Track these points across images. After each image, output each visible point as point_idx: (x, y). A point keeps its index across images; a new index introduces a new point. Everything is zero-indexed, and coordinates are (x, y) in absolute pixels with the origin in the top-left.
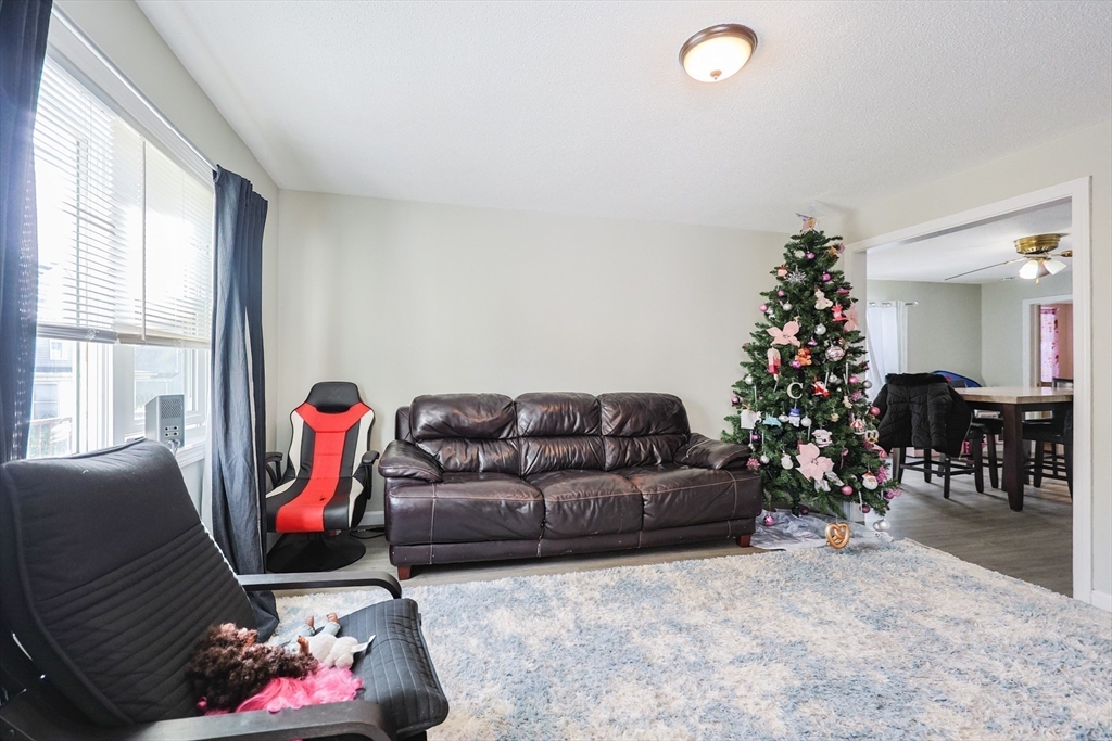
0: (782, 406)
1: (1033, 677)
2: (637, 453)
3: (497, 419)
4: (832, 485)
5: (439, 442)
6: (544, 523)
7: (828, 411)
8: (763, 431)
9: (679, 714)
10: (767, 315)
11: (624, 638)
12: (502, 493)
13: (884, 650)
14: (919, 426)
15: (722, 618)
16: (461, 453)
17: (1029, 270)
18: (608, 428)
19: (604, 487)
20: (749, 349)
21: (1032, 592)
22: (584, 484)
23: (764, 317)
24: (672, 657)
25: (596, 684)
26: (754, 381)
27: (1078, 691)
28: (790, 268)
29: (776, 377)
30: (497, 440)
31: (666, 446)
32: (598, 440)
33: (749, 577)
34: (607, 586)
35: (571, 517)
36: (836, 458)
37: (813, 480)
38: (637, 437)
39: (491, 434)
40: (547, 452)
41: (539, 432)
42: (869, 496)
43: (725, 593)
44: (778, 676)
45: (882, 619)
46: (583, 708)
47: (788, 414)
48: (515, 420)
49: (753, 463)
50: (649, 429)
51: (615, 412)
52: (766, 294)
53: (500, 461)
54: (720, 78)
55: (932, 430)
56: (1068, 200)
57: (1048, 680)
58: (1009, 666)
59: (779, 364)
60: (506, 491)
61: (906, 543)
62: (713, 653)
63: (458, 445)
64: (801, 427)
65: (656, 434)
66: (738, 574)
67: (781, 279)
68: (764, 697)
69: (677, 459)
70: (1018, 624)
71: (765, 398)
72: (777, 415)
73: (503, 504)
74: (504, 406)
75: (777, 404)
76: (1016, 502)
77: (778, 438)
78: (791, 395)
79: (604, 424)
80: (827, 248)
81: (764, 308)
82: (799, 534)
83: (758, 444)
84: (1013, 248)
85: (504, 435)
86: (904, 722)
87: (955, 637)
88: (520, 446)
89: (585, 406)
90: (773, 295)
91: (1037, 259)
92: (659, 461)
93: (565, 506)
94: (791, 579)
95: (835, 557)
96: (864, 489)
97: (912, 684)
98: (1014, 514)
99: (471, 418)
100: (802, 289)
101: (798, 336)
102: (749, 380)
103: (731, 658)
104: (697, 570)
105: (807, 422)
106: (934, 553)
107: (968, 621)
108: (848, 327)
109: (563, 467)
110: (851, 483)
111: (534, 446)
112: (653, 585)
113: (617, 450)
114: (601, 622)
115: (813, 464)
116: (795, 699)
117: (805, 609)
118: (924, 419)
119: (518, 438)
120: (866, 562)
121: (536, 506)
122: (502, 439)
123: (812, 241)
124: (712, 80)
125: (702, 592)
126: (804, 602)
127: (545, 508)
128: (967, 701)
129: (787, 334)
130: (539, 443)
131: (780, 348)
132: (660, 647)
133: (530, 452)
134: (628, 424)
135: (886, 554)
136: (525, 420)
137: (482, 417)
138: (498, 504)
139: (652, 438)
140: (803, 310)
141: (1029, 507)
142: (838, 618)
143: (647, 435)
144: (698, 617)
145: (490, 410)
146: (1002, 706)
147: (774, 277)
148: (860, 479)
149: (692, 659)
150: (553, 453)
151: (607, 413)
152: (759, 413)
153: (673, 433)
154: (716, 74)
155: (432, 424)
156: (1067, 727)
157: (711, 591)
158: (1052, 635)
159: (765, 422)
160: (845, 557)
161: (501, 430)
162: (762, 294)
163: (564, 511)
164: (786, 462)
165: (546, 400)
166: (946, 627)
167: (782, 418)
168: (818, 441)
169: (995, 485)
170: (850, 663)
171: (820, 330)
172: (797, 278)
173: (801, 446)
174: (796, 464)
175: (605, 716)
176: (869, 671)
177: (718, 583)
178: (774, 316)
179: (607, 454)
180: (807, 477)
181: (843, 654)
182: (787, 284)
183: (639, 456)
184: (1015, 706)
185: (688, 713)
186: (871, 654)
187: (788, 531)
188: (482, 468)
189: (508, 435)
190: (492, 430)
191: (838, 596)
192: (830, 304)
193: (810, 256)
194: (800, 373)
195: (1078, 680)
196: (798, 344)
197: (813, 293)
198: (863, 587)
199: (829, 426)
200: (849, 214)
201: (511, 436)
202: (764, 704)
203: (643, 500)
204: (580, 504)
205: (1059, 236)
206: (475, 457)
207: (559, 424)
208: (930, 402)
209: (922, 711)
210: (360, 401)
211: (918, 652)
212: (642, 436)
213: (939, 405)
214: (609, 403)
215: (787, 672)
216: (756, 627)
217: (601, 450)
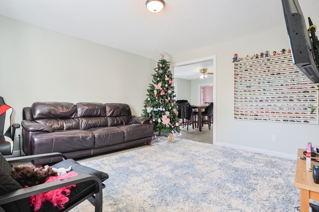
0: (158, 106)
1: (211, 157)
2: (118, 121)
3: (70, 111)
4: (170, 126)
5: (46, 120)
6: (94, 143)
7: (168, 107)
8: (153, 113)
9: (149, 179)
10: (153, 81)
11: (128, 169)
12: (79, 134)
13: (186, 159)
14: (183, 113)
15: (150, 160)
16: (56, 123)
17: (202, 76)
18: (108, 114)
19: (113, 130)
20: (148, 91)
21: (207, 144)
22: (107, 129)
23: (152, 82)
24: (142, 170)
25: (125, 180)
26: (150, 99)
27: (217, 158)
28: (159, 69)
29: (156, 98)
30: (70, 118)
31: (126, 119)
32: (105, 118)
33: (153, 151)
34: (117, 159)
35: (103, 140)
36: (170, 119)
37: (166, 124)
38: (118, 117)
39: (68, 116)
40: (89, 122)
41: (86, 116)
42: (177, 128)
43: (149, 155)
44: (168, 167)
45: (183, 154)
46: (124, 185)
47: (159, 107)
48: (77, 112)
49: (151, 122)
50: (121, 114)
51: (110, 109)
52: (153, 75)
53: (72, 126)
54: (156, 12)
55: (185, 114)
56: (212, 60)
57: (213, 157)
58: (207, 157)
59: (157, 94)
60: (81, 133)
61: (183, 139)
62: (151, 167)
63: (55, 121)
64: (163, 111)
65: (123, 116)
66: (150, 151)
67: (156, 71)
68: (167, 172)
69: (129, 123)
70: (206, 150)
71: (153, 104)
72: (157, 108)
73: (81, 137)
74: (72, 106)
75: (156, 105)
76: (200, 130)
77: (157, 114)
78: (160, 103)
79: (107, 113)
80: (167, 64)
81: (152, 79)
82: (161, 141)
83: (151, 117)
84: (199, 71)
85: (73, 117)
86: (193, 169)
87: (197, 154)
88: (79, 120)
89: (101, 107)
90: (154, 76)
91: (203, 74)
92: (124, 124)
93: (102, 136)
94: (163, 150)
95: (170, 144)
96: (176, 126)
97: (193, 163)
98: (200, 132)
99: (60, 111)
100: (162, 75)
101: (161, 87)
102: (149, 99)
103: (156, 167)
104: (140, 151)
105: (164, 110)
106: (189, 141)
107: (198, 151)
108: (172, 86)
109: (95, 127)
110: (173, 125)
111: (84, 121)
112: (130, 157)
113: (112, 121)
114: (119, 167)
115: (166, 120)
116: (172, 171)
117: (168, 155)
118: (184, 111)
119: (78, 118)
120: (177, 144)
121: (92, 137)
122: (72, 118)
123: (164, 62)
124: (154, 12)
125: (143, 156)
126: (167, 154)
127: (95, 137)
128: (202, 163)
129: (158, 86)
130: (86, 119)
131: (157, 90)
132: (138, 168)
133: (83, 122)
134: (115, 113)
135: (180, 142)
136: (80, 112)
137: (64, 110)
138: (79, 137)
139: (122, 117)
140: (162, 80)
141: (203, 131)
142: (175, 155)
143: (120, 116)
144: (145, 161)
145: (67, 108)
146: (208, 163)
147: (154, 71)
148: (175, 124)
149: (147, 169)
150: (91, 122)
151: (108, 109)
152: (152, 108)
153: (128, 115)
154: (155, 10)
155: (43, 113)
156: (217, 163)
157: (145, 155)
158: (211, 151)
159: (154, 110)
160: (172, 144)
161: (72, 115)
162: (152, 75)
163: (101, 138)
164: (159, 121)
165: (88, 105)
166: (195, 153)
167: (158, 109)
168: (167, 115)
169: (196, 127)
170: (181, 162)
171: (167, 86)
172: (161, 71)
173: (163, 116)
174: (162, 121)
175: (132, 185)
176: (184, 163)
177: (146, 153)
178: (155, 81)
179: (109, 122)
180: (164, 124)
181: (179, 161)
182: (158, 73)
183: (118, 122)
184: (209, 162)
185: (151, 179)
186: (184, 160)
187: (158, 140)
188: (65, 129)
189: (74, 117)
190: (69, 115)
191: (174, 151)
192: (168, 79)
193: (164, 66)
194: (162, 97)
195: (217, 156)
196: (161, 89)
197: (164, 76)
198: (178, 149)
199: (169, 110)
200: (171, 57)
201: (75, 117)
202: (167, 173)
203: (124, 133)
204: (106, 135)
205: (207, 69)
206: (62, 125)
207: (93, 113)
208: (185, 107)
209: (196, 167)
210: (5, 104)
211: (192, 158)
212: (119, 116)
213: (187, 107)
214: (108, 106)
215: (169, 167)
216: (159, 160)
217: (107, 121)
